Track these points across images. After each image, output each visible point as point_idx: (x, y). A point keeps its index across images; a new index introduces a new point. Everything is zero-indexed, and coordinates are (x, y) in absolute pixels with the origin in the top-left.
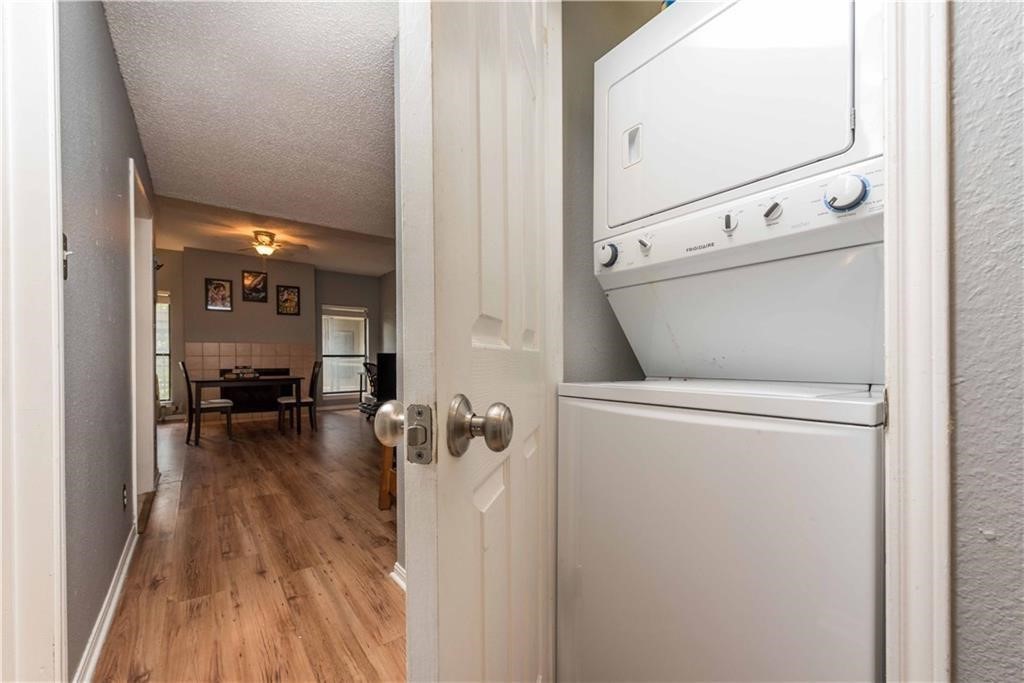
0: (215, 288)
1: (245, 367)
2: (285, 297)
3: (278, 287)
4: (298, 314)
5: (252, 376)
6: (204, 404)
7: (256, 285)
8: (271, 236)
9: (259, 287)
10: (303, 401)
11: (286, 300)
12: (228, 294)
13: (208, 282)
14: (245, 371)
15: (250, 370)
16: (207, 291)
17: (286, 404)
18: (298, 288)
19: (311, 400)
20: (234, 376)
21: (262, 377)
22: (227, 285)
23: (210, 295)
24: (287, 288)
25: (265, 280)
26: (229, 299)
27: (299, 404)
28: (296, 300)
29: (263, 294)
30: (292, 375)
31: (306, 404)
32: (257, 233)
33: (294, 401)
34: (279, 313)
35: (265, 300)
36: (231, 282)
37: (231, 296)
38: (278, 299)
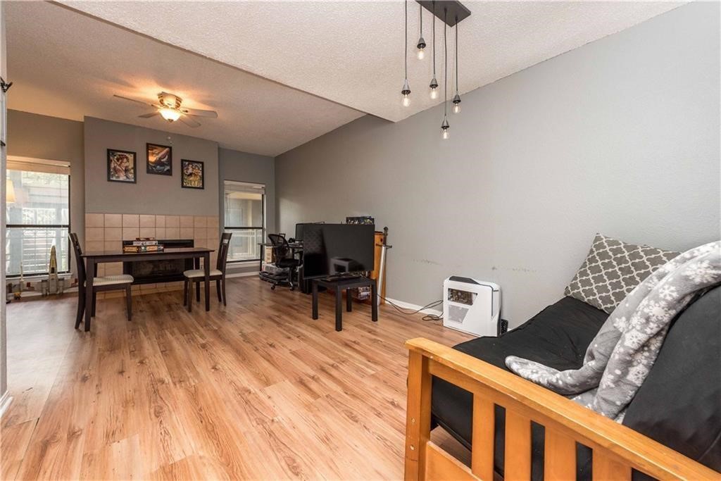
0: (118, 160)
1: (148, 239)
2: (190, 171)
3: (183, 161)
4: (203, 188)
5: (156, 248)
6: (98, 282)
7: (160, 158)
8: (179, 100)
9: (164, 160)
10: (212, 274)
11: (191, 174)
12: (131, 166)
13: (110, 152)
14: (148, 243)
15: (154, 243)
16: (109, 162)
17: (193, 278)
18: (202, 163)
19: (219, 273)
20: (135, 249)
21: (167, 250)
22: (131, 157)
23: (112, 166)
24: (191, 162)
25: (170, 154)
26: (132, 171)
27: (207, 278)
28: (200, 174)
29: (168, 168)
30: (197, 246)
31: (213, 278)
32: (162, 95)
33: (201, 274)
34: (183, 187)
35: (169, 173)
36: (135, 154)
37: (135, 168)
38: (183, 174)
